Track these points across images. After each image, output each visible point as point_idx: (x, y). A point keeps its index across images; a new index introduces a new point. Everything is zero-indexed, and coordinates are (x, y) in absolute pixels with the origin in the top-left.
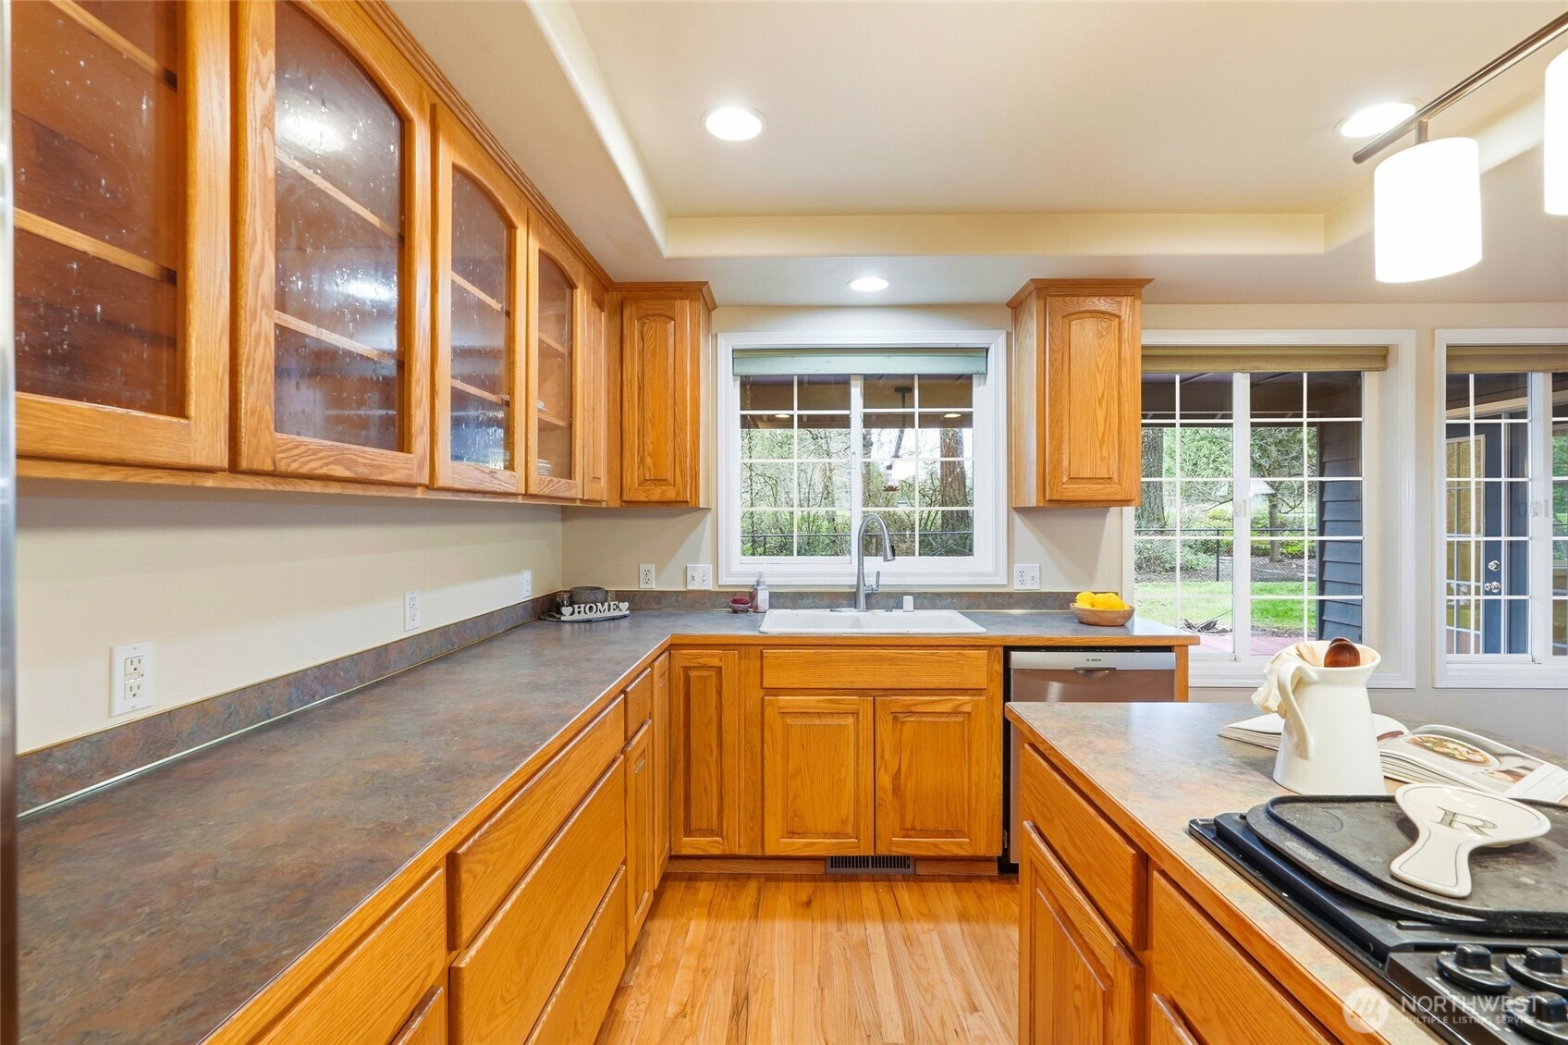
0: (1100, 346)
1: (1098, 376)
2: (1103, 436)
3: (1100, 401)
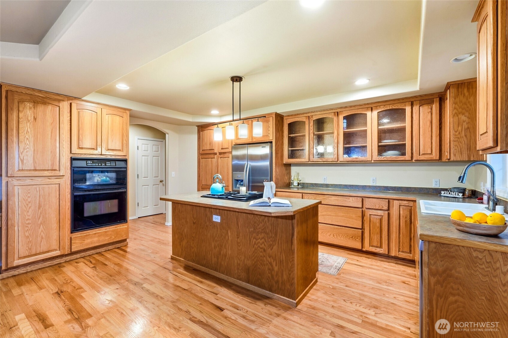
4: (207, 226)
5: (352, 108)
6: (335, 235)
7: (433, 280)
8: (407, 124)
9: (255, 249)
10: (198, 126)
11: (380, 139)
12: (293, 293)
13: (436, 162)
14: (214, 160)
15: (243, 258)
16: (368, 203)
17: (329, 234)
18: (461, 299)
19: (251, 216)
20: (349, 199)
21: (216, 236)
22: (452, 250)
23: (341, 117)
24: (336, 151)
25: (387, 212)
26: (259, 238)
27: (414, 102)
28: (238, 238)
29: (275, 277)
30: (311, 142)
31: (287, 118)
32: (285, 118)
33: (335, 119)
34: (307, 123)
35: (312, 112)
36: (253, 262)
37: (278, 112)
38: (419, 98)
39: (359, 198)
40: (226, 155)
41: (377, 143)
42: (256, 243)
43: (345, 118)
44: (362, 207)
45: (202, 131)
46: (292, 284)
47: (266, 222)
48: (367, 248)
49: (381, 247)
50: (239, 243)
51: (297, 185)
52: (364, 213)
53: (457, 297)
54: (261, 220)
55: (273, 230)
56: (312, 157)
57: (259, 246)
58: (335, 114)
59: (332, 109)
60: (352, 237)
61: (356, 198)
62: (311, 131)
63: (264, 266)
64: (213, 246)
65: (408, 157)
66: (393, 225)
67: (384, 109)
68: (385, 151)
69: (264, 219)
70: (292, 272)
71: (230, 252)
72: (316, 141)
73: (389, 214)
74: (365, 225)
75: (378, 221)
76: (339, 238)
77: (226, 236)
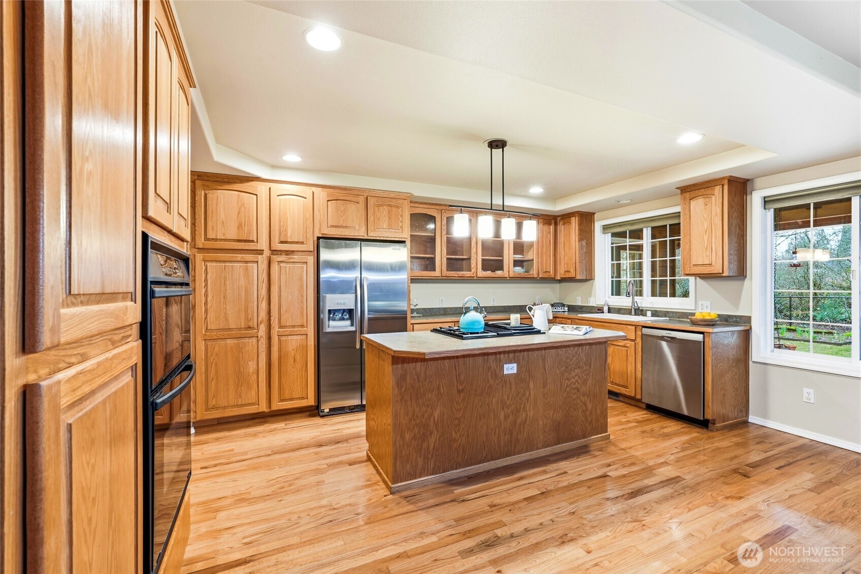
0: (705, 209)
1: (705, 222)
2: (707, 247)
3: (706, 232)
4: (491, 387)
9: (568, 393)
12: (605, 426)
13: (552, 280)
15: (551, 413)
19: (562, 351)
21: (508, 399)
24: (475, 264)
26: (572, 377)
28: (544, 387)
29: (589, 417)
30: (444, 247)
34: (438, 219)
36: (565, 412)
40: (296, 258)
41: (512, 257)
42: (569, 384)
47: (579, 354)
50: (546, 394)
54: (574, 352)
55: (587, 361)
56: (445, 269)
57: (572, 388)
62: (444, 232)
63: (578, 409)
65: (535, 274)
70: (605, 401)
71: (532, 414)
77: (527, 391)
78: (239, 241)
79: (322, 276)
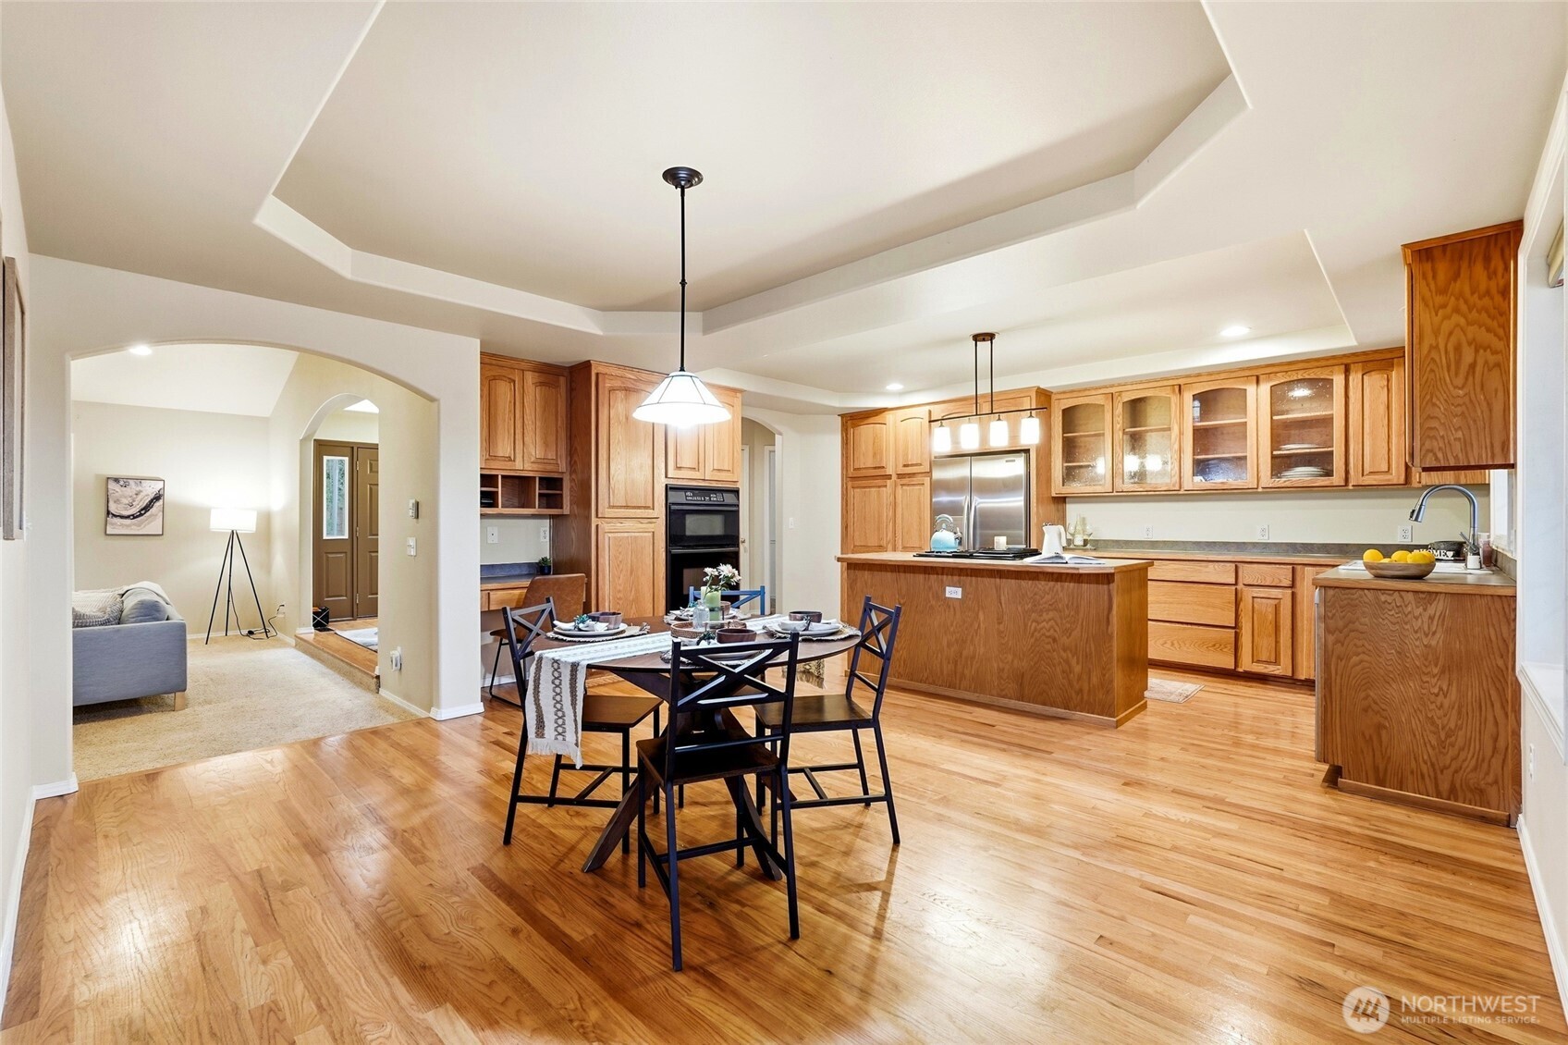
4: (932, 607)
5: (1213, 377)
6: (1175, 642)
7: (1331, 638)
8: (1337, 410)
9: (1036, 640)
10: (842, 416)
11: (1276, 440)
12: (1110, 706)
13: (1398, 489)
14: (887, 492)
15: (1010, 657)
16: (1248, 574)
17: (1161, 641)
18: (1366, 658)
19: (1027, 584)
20: (1207, 567)
21: (952, 625)
22: (1355, 596)
23: (1188, 396)
24: (1177, 469)
25: (1289, 591)
26: (1045, 620)
27: (1352, 365)
28: (999, 623)
29: (1075, 684)
30: (1117, 449)
31: (1059, 397)
32: (1054, 397)
33: (1174, 399)
34: (1108, 408)
35: (1119, 385)
36: (1032, 664)
37: (1042, 387)
38: (1363, 358)
39: (1228, 564)
40: (915, 480)
41: (1269, 450)
42: (1038, 628)
43: (1195, 397)
44: (1236, 584)
45: (854, 426)
46: (1108, 692)
47: (1057, 591)
48: (1247, 665)
49: (1276, 662)
50: (1002, 632)
51: (1082, 543)
52: (1239, 595)
53: (1362, 656)
54: (1047, 588)
55: (1072, 604)
56: (1121, 481)
57: (1044, 635)
58: (1174, 390)
59: (1167, 379)
60: (1214, 645)
61: (1222, 564)
62: (1118, 426)
63: (1054, 666)
64: (945, 643)
65: (1337, 478)
66: (1303, 616)
67: (1286, 380)
68: (1289, 467)
69: (1054, 587)
70: (1109, 670)
71: (982, 650)
72: (1127, 448)
73: (1293, 595)
74: (1243, 621)
75: (1271, 610)
76: (1185, 649)
77: (975, 622)
78: (875, 468)
79: (933, 500)
